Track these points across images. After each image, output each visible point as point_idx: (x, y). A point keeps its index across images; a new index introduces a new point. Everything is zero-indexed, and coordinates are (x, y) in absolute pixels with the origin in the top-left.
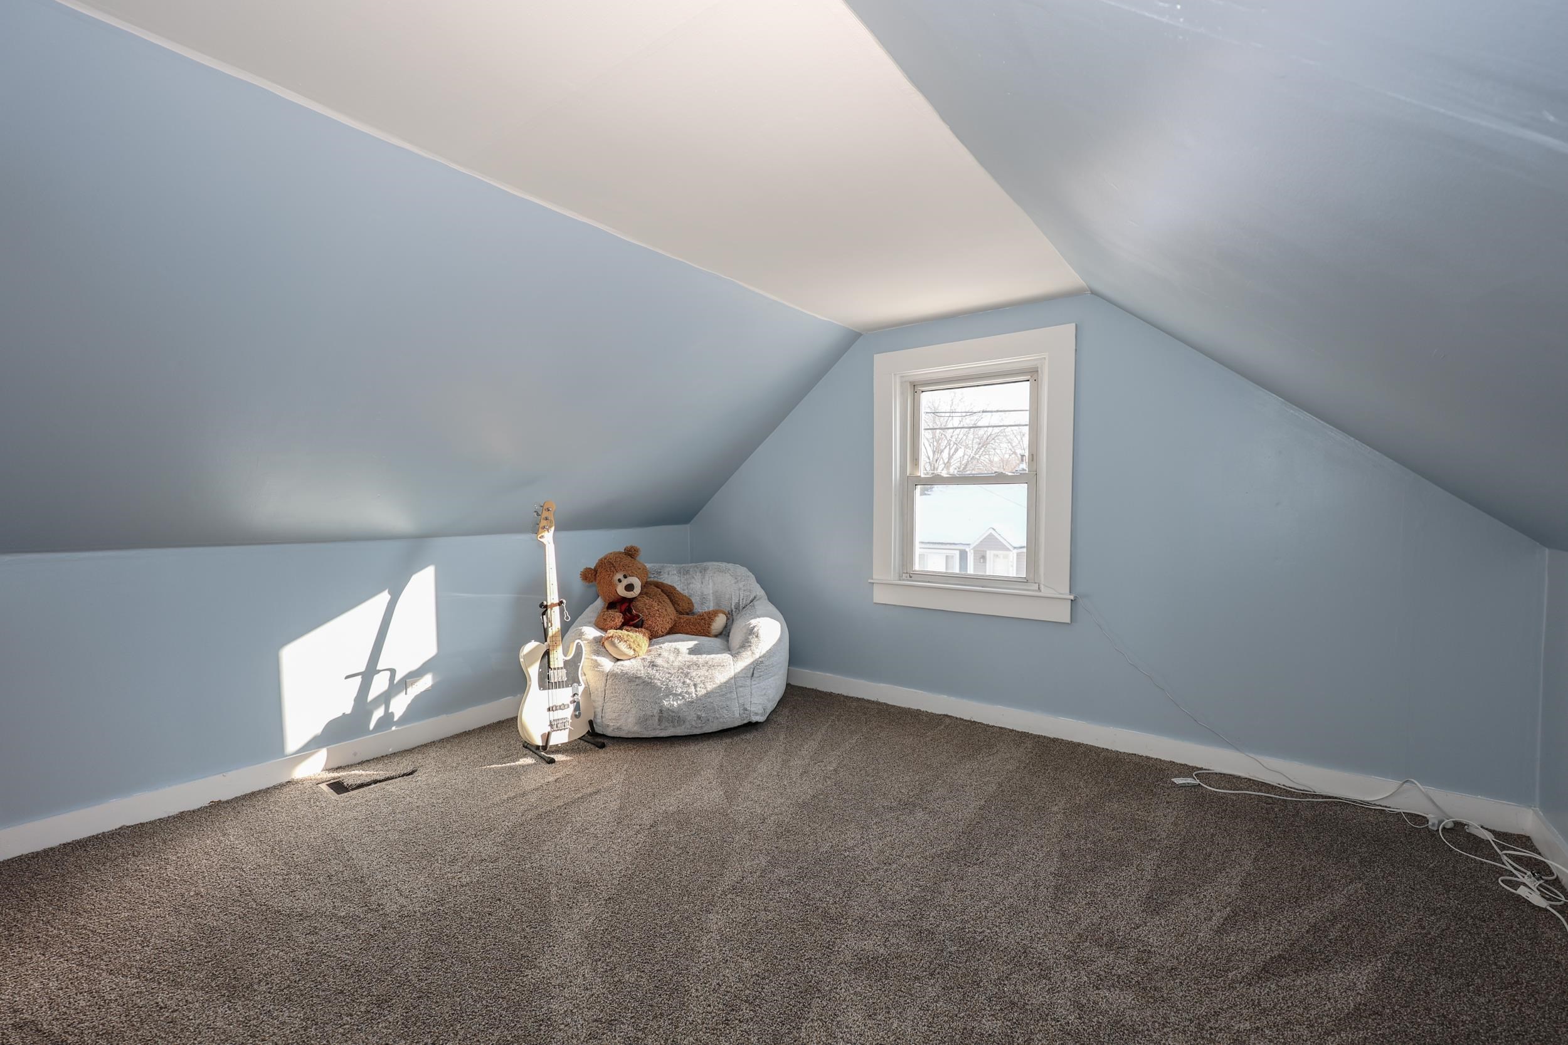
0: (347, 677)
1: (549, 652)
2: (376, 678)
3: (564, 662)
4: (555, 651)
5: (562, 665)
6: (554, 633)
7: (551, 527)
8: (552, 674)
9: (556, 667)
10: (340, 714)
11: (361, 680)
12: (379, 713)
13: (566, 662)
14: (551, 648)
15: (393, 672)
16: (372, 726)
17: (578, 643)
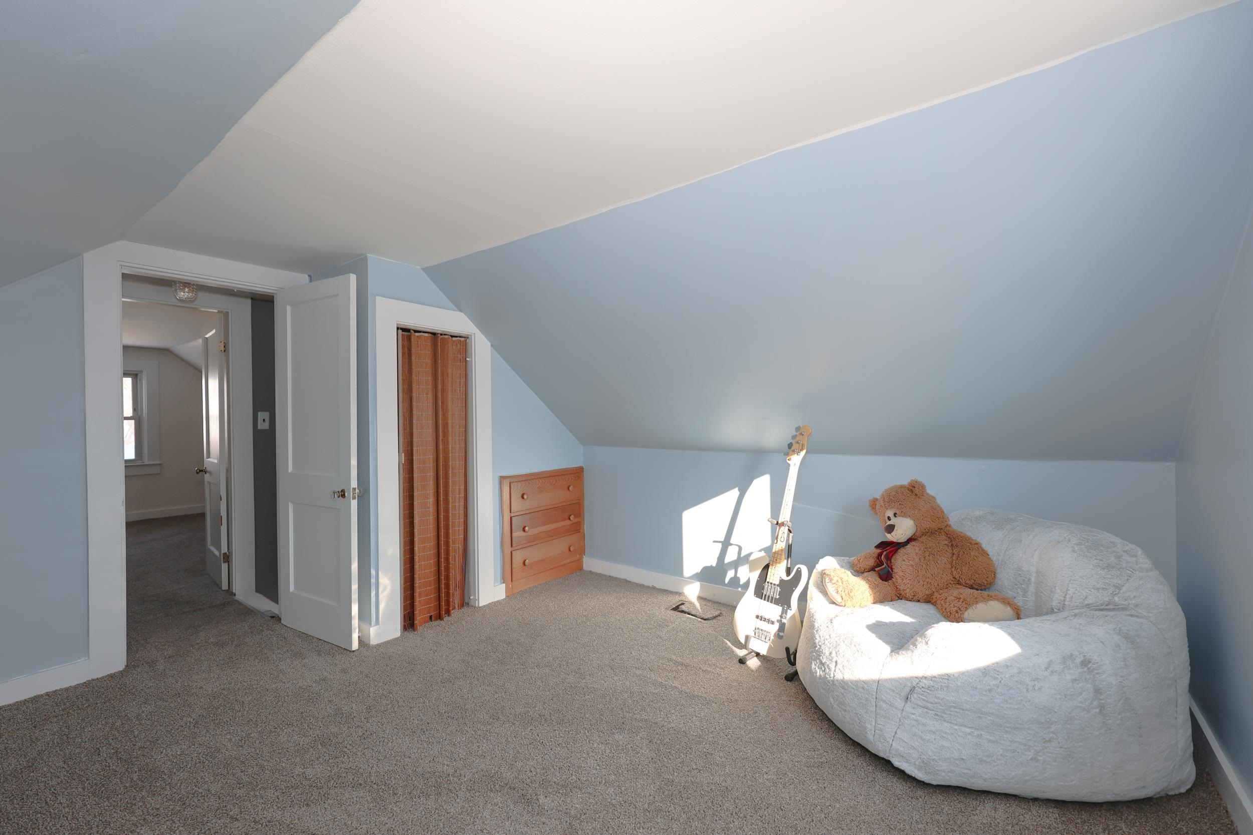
0: (714, 542)
1: (769, 566)
2: (730, 548)
3: (780, 580)
4: (774, 567)
5: (777, 583)
6: (777, 550)
7: (802, 450)
8: (766, 586)
9: (771, 581)
10: (710, 565)
11: (721, 546)
12: (730, 574)
13: (782, 581)
14: (771, 563)
15: (740, 548)
16: (727, 581)
17: (799, 568)
